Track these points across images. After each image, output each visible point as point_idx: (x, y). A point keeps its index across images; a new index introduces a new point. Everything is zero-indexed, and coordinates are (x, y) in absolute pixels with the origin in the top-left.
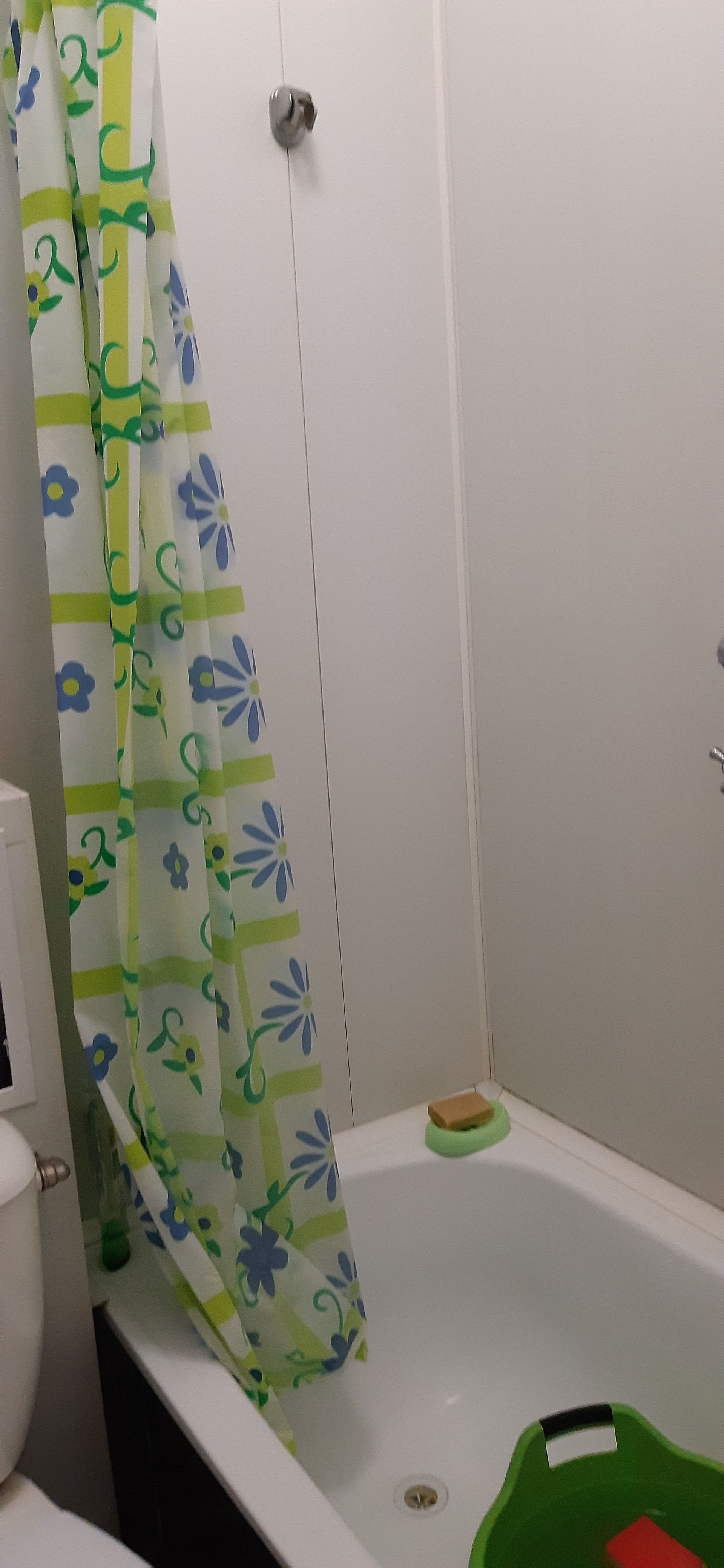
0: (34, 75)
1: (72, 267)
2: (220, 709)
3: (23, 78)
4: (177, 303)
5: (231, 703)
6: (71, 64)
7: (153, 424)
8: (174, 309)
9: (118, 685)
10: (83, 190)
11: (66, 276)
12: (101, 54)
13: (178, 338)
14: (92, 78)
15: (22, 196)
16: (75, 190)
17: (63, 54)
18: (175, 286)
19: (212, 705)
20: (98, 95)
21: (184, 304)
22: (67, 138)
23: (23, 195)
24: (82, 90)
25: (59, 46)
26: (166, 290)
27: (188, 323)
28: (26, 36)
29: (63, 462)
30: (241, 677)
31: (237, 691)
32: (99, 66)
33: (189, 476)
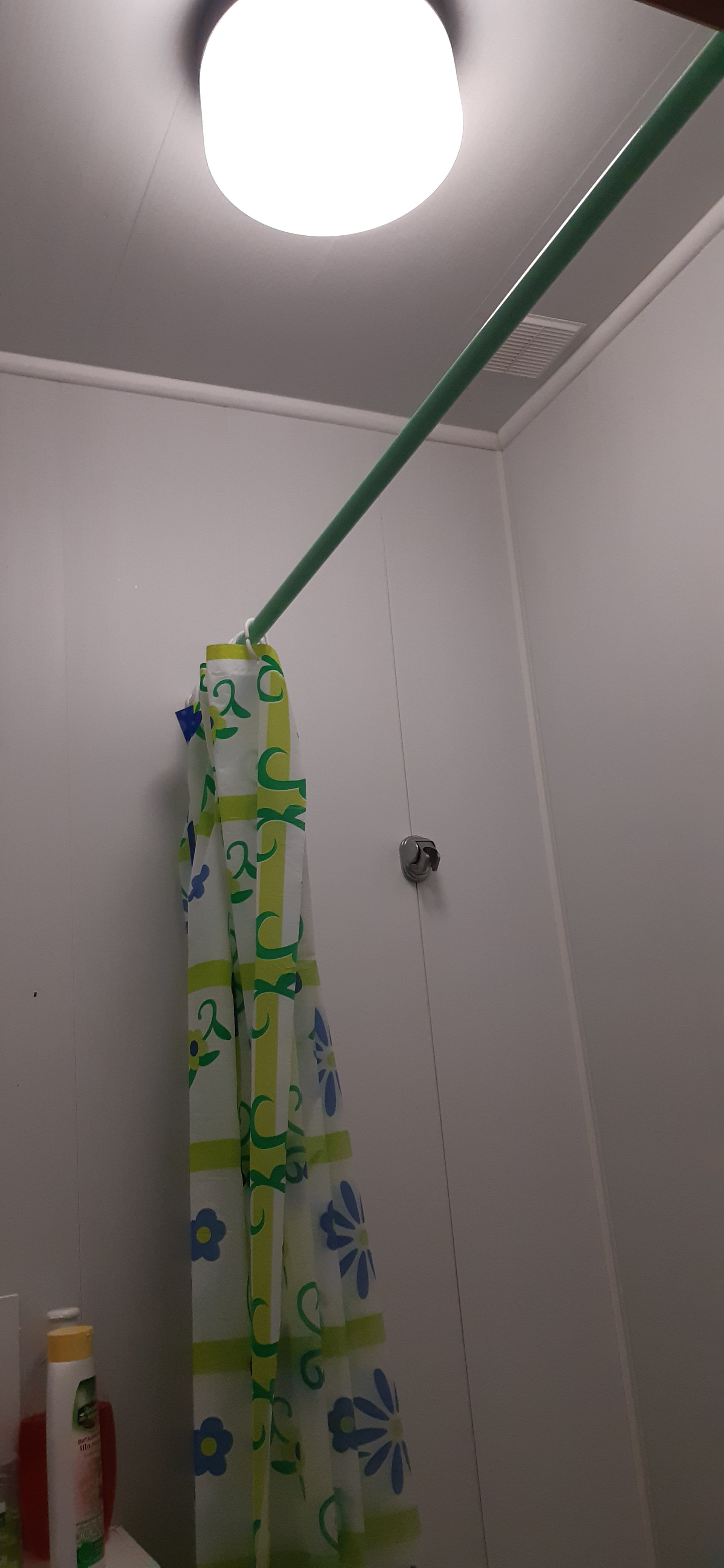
0: (205, 870)
1: (230, 1027)
2: (361, 1455)
3: (196, 871)
4: (321, 1044)
5: (372, 1447)
6: (235, 864)
7: (297, 1165)
8: (319, 1048)
9: (256, 1445)
10: (241, 960)
11: (223, 1034)
12: (260, 858)
13: (321, 1074)
14: (252, 872)
15: (189, 967)
16: (235, 957)
17: (229, 857)
18: (320, 1031)
19: (352, 1454)
20: (257, 885)
21: (327, 1044)
22: (229, 916)
23: (190, 965)
24: (244, 882)
25: (226, 848)
26: (311, 1037)
27: (331, 1059)
28: (199, 839)
29: (212, 1206)
30: (383, 1417)
31: (378, 1433)
32: (258, 865)
33: (331, 1204)
